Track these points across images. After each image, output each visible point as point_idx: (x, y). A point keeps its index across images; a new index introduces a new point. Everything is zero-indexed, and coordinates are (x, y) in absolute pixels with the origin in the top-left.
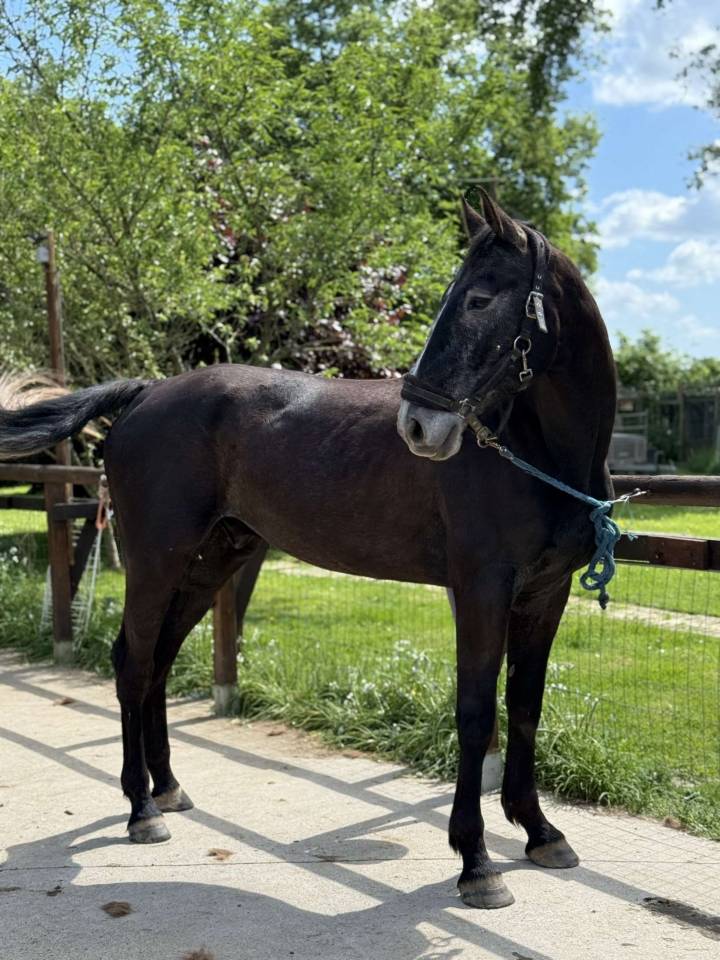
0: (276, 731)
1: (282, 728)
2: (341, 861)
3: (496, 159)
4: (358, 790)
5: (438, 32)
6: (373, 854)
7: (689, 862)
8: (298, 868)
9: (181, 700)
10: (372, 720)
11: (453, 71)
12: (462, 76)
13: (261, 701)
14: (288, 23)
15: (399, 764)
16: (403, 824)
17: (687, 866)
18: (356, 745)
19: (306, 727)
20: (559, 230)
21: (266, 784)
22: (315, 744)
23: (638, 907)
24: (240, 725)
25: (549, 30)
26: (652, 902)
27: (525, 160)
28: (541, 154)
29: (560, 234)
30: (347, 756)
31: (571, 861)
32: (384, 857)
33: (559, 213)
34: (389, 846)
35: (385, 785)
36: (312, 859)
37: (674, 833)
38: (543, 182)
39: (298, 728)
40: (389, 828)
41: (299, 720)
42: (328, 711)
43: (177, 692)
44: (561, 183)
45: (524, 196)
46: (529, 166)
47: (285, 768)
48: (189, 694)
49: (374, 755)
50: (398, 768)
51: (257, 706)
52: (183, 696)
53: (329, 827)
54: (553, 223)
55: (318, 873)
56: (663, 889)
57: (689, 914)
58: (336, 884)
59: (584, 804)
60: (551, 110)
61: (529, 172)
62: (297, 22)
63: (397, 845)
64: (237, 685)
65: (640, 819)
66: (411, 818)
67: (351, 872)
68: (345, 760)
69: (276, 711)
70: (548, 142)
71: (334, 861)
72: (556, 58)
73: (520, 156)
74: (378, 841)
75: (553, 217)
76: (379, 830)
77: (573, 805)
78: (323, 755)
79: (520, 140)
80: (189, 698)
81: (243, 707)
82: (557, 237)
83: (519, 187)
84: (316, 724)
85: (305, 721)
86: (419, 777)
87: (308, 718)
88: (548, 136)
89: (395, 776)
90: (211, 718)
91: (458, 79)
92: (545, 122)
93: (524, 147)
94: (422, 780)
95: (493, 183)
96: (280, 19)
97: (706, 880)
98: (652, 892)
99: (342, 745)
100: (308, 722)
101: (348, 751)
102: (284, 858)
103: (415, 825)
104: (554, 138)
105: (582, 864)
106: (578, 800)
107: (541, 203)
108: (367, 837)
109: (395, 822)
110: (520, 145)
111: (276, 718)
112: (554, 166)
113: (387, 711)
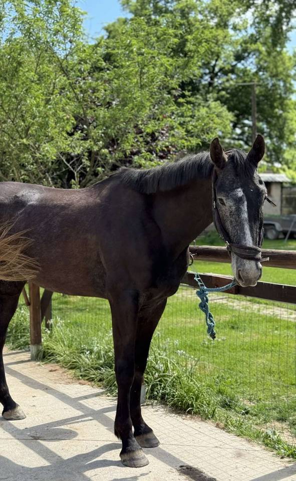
0: (53, 369)
1: (58, 368)
2: (41, 440)
3: (257, 73)
4: (74, 402)
5: (225, 8)
6: (60, 436)
7: (216, 447)
8: (18, 442)
9: (19, 351)
10: (97, 365)
11: (235, 28)
12: (240, 30)
13: (53, 353)
14: (149, 6)
15: (102, 389)
16: (84, 421)
17: (213, 449)
18: (86, 378)
19: (69, 367)
20: (290, 109)
21: (32, 397)
22: (69, 376)
23: (174, 470)
24: (39, 365)
25: (282, 6)
26: (183, 468)
27: (272, 73)
28: (280, 69)
29: (290, 111)
30: (80, 383)
31: (154, 444)
32: (63, 438)
33: (290, 99)
34: (71, 432)
35: (89, 400)
36: (29, 438)
37: (218, 431)
38: (282, 84)
39: (65, 368)
40: (76, 422)
41: (67, 363)
42: (81, 360)
43: (18, 347)
44: (291, 84)
45: (271, 92)
46: (275, 76)
47: (46, 389)
48: (24, 348)
49: (93, 383)
50: (102, 391)
51: (49, 356)
52: (21, 349)
53: (48, 420)
54: (287, 105)
55: (27, 445)
56: (193, 461)
57: (198, 476)
58: (32, 452)
59: (182, 413)
60: (282, 47)
61: (274, 79)
62: (154, 6)
63: (73, 431)
64: (42, 345)
65: (206, 422)
66: (90, 418)
67: (43, 445)
68: (78, 386)
69: (58, 359)
70: (284, 63)
71: (38, 439)
72: (285, 20)
73: (269, 71)
74: (67, 430)
75: (287, 102)
76: (69, 424)
77: (176, 414)
78: (69, 383)
79: (269, 62)
80: (24, 350)
81: (43, 356)
82: (289, 112)
83: (269, 86)
84: (74, 366)
85: (69, 364)
86: (108, 396)
87: (71, 363)
88: (284, 60)
89: (97, 395)
90: (29, 361)
91: (238, 32)
92: (280, 53)
93: (271, 66)
94: (110, 398)
95: (253, 85)
96: (145, 4)
97: (219, 457)
98: (187, 463)
99: (81, 378)
100: (71, 365)
101: (82, 381)
102: (15, 436)
103: (90, 421)
104: (287, 61)
105: (160, 446)
106: (179, 412)
107: (280, 94)
108: (62, 427)
109: (81, 420)
110: (269, 65)
111: (58, 362)
112: (288, 76)
113: (105, 361)
